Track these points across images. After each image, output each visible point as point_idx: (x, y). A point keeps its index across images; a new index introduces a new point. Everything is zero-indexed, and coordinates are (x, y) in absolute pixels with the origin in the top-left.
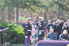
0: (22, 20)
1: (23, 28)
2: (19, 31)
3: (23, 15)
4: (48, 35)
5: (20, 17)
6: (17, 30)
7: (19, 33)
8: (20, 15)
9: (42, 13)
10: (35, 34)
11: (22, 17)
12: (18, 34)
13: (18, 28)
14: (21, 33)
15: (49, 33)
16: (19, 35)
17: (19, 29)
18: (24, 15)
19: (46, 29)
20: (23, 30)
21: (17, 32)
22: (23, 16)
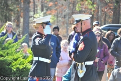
2: (16, 60)
3: (48, 9)
4: (114, 76)
5: (39, 15)
6: (9, 58)
7: (14, 69)
13: (14, 49)
14: (21, 67)
15: (116, 70)
16: (15, 73)
17: (18, 55)
19: (111, 57)
20: (31, 58)
21: (10, 63)
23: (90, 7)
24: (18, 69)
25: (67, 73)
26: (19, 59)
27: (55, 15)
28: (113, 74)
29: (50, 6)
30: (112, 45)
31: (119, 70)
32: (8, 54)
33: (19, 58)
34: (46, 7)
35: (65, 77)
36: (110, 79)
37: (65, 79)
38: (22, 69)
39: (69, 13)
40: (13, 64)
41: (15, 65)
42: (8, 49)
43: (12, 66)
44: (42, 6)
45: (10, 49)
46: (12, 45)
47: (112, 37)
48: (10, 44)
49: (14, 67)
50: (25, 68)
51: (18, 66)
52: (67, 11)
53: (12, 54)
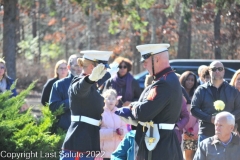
0: (37, 58)
1: (46, 110)
2: (21, 127)
3: (49, 30)
4: (203, 152)
5: (28, 44)
6: (10, 124)
7: (20, 143)
8: (28, 28)
9: (165, 19)
11: (40, 40)
12: (14, 145)
14: (32, 140)
15: (206, 141)
17: (25, 118)
20: (48, 123)
21: (12, 134)
22: (48, 37)
24: (26, 143)
25: (119, 148)
26: (27, 126)
27: (60, 44)
28: (201, 148)
29: (50, 24)
30: (194, 98)
31: (211, 141)
32: (4, 116)
33: (26, 123)
34: (42, 26)
35: (116, 154)
36: (196, 157)
37: (116, 159)
38: (34, 144)
39: (92, 38)
40: (17, 135)
41: (21, 137)
42: (3, 108)
43: (16, 139)
44: (34, 25)
45: (7, 108)
46: (10, 100)
47: (190, 83)
48: (4, 99)
49: (20, 140)
50: (39, 142)
51: (26, 138)
52: (88, 34)
53: (12, 117)
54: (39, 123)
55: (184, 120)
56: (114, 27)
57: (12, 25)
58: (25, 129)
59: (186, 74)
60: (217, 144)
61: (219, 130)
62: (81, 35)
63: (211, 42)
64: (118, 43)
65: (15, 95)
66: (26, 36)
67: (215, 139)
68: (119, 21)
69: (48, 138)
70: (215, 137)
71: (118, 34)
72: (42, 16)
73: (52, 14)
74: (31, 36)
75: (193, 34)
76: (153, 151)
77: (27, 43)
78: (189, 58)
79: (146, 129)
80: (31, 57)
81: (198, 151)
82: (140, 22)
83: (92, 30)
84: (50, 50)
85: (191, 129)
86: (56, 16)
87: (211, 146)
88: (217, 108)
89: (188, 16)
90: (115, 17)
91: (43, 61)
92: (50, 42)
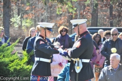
0: (20, 27)
1: (25, 53)
2: (12, 61)
6: (7, 60)
8: (15, 11)
10: (63, 69)
11: (22, 17)
12: (9, 70)
14: (18, 68)
17: (14, 57)
18: (27, 13)
20: (26, 59)
21: (8, 65)
22: (25, 16)
23: (71, 10)
24: (15, 69)
25: (62, 72)
26: (15, 61)
28: (103, 71)
29: (26, 9)
31: (108, 68)
32: (4, 56)
33: (15, 59)
34: (23, 11)
35: (60, 75)
37: (61, 77)
38: (19, 70)
39: (48, 17)
40: (10, 65)
41: (12, 66)
42: (3, 52)
43: (10, 67)
44: (19, 10)
45: (5, 52)
46: (7, 48)
47: (98, 39)
48: (4, 47)
49: (12, 68)
50: (22, 69)
51: (15, 67)
52: (46, 14)
53: (8, 56)
54: (21, 60)
55: (94, 58)
56: (59, 11)
57: (7, 10)
58: (14, 62)
59: (95, 34)
60: (111, 69)
61: (112, 62)
62: (42, 15)
63: (108, 18)
64: (61, 19)
65: (9, 45)
66: (14, 15)
67: (110, 67)
68: (61, 8)
69: (26, 67)
70: (110, 66)
71: (61, 14)
72: (23, 5)
73: (28, 4)
74: (17, 15)
75: (99, 14)
76: (79, 73)
77: (15, 19)
78: (97, 26)
79: (76, 62)
80: (17, 26)
81: (102, 73)
82: (72, 8)
83: (48, 12)
84: (26, 22)
85: (98, 62)
86: (29, 6)
87: (108, 71)
88: (112, 51)
89: (97, 5)
90: (60, 6)
91: (23, 28)
92: (27, 18)
